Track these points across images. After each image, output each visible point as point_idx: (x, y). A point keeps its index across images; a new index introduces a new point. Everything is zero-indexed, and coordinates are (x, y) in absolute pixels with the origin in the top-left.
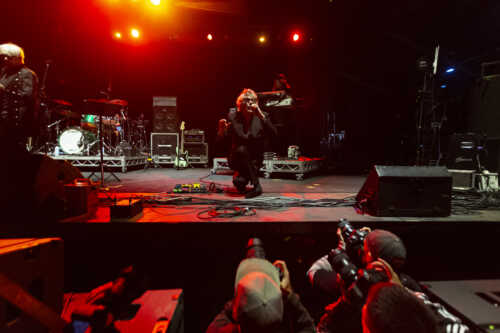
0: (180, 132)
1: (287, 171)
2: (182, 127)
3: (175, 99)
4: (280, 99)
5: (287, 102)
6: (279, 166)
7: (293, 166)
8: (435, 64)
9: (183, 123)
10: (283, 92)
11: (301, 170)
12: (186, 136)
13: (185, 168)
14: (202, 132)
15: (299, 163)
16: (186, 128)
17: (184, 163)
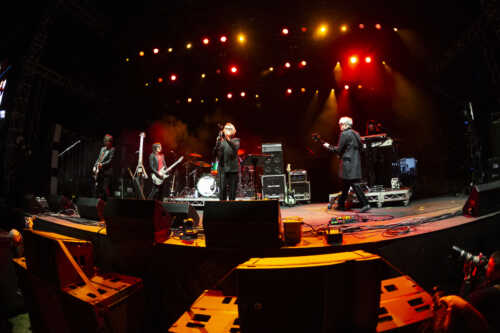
0: (286, 173)
1: (396, 199)
2: (289, 169)
3: (280, 145)
4: (384, 140)
5: (389, 143)
6: (389, 196)
7: (400, 195)
8: (472, 113)
9: (289, 165)
10: (385, 135)
11: (408, 197)
12: (292, 176)
13: (293, 206)
14: (304, 172)
15: (405, 191)
16: (292, 169)
17: (292, 201)
